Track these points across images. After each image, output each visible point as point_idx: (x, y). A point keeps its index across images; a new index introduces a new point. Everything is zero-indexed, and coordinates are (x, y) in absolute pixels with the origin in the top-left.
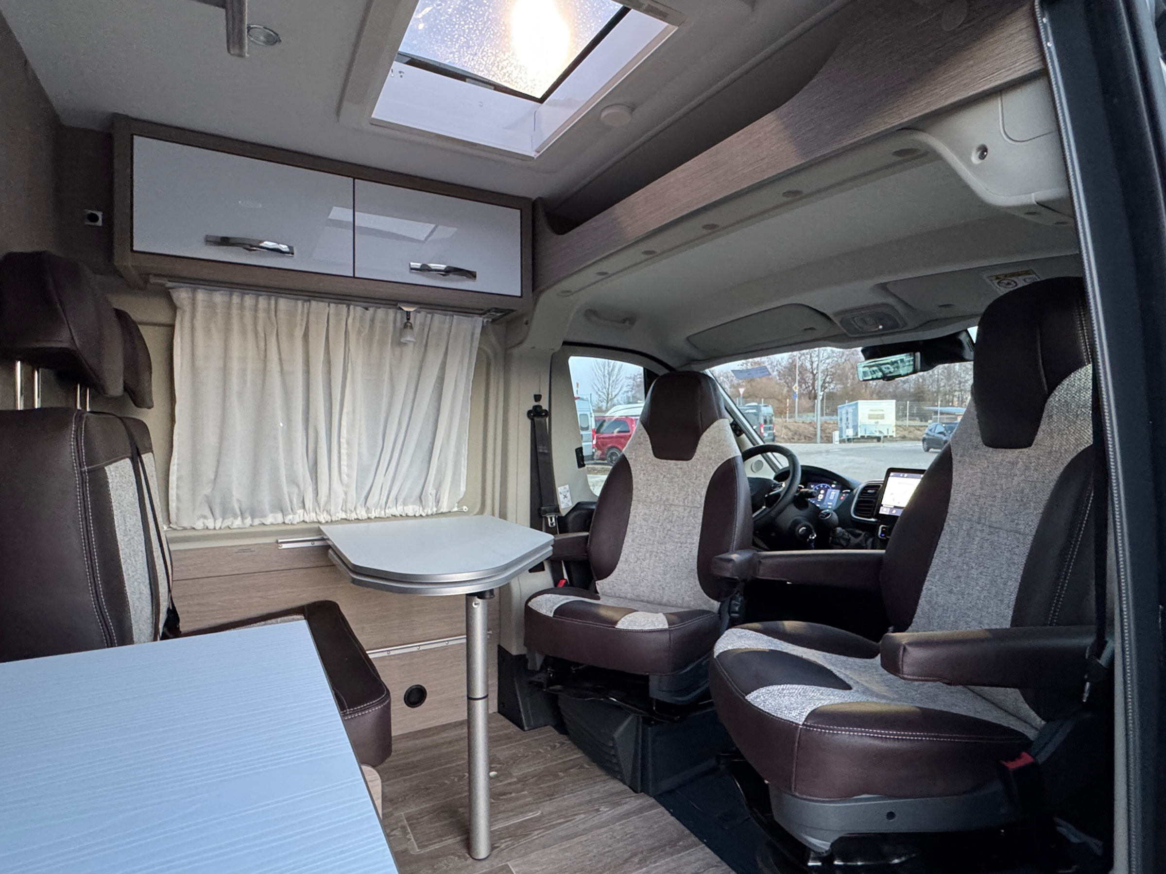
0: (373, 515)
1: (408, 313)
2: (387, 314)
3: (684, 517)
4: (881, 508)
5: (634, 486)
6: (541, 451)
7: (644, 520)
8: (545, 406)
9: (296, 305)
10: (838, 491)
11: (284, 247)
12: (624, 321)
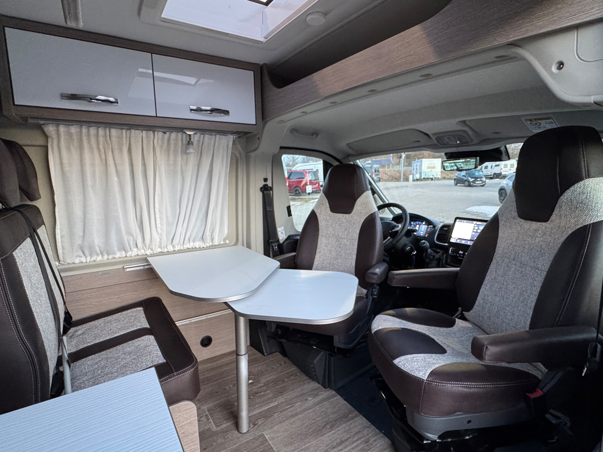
0: (176, 249)
1: (190, 135)
2: (177, 136)
3: (347, 245)
4: (451, 238)
5: (320, 228)
6: (268, 209)
7: (326, 246)
8: (269, 183)
9: (122, 133)
10: (426, 226)
11: (112, 99)
12: (312, 134)
